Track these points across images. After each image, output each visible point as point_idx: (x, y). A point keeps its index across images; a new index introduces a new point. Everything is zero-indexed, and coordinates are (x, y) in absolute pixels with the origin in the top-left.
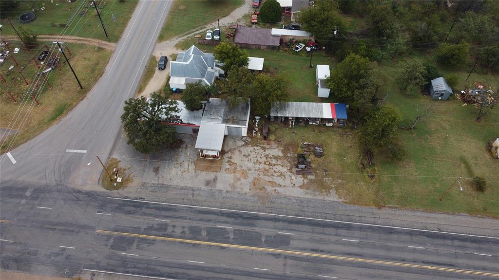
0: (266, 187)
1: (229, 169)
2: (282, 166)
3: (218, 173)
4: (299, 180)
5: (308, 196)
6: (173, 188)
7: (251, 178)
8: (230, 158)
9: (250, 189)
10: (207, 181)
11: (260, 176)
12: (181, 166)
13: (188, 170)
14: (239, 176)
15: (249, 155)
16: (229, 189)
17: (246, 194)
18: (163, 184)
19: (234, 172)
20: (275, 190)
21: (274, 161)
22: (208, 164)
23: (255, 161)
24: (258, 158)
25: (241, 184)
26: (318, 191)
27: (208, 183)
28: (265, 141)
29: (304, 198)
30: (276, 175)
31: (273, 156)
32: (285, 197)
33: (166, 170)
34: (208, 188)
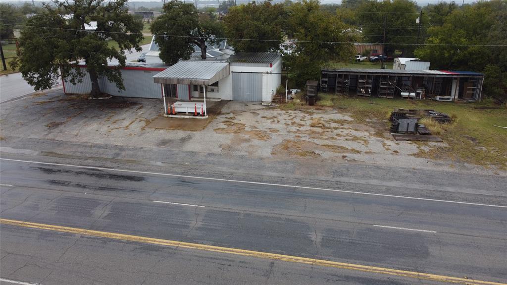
0: (316, 152)
1: (223, 129)
2: (356, 130)
3: (194, 133)
4: (408, 147)
5: (446, 169)
6: (74, 145)
7: (277, 140)
8: (231, 118)
9: (272, 154)
10: (163, 140)
11: (303, 139)
12: (115, 122)
13: (127, 126)
14: (247, 137)
15: (275, 117)
16: (217, 150)
17: (261, 159)
18: (54, 140)
19: (235, 132)
20: (344, 157)
21: (334, 125)
22: (177, 123)
23: (290, 123)
24: (297, 120)
25: (251, 146)
26: (470, 163)
27: (164, 143)
28: (311, 107)
29: (433, 171)
30: (342, 138)
31: (330, 120)
32: (378, 168)
33: (75, 126)
34: (163, 148)
